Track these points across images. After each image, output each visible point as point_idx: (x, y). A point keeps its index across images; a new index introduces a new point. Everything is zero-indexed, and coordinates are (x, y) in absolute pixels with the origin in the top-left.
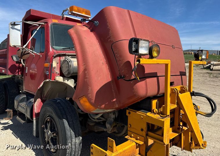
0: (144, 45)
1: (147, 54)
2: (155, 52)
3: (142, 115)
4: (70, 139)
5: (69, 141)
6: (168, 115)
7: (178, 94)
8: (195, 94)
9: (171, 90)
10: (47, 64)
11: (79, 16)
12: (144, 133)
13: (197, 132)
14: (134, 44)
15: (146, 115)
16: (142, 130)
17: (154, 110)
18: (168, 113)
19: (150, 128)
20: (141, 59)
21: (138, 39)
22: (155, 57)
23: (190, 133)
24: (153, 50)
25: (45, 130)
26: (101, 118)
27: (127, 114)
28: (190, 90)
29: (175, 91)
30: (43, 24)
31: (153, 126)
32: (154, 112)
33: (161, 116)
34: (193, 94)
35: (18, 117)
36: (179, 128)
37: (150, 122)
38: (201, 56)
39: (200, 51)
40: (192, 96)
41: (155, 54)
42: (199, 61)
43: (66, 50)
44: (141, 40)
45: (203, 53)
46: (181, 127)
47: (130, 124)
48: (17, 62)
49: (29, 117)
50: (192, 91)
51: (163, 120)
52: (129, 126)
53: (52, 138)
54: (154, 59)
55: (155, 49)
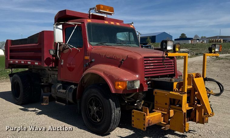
0: (170, 44)
1: (172, 50)
2: (177, 48)
3: (166, 94)
4: (114, 110)
5: (113, 111)
6: (186, 93)
7: (193, 78)
8: (207, 79)
9: (188, 76)
10: (87, 57)
11: (104, 14)
12: (167, 106)
13: (207, 105)
14: (164, 44)
15: (169, 93)
16: (166, 104)
17: (175, 89)
18: (186, 91)
19: (172, 103)
20: (168, 53)
21: (167, 41)
22: (177, 52)
23: (203, 110)
24: (176, 47)
25: (90, 107)
26: (131, 99)
27: (154, 94)
28: (203, 76)
29: (191, 75)
30: (80, 23)
31: (174, 100)
32: (175, 91)
33: (180, 93)
34: (205, 80)
35: (56, 101)
36: (194, 104)
37: (172, 98)
38: (214, 49)
39: (213, 46)
40: (205, 81)
41: (177, 49)
42: (212, 54)
43: (99, 46)
44: (169, 41)
45: (216, 46)
46: (196, 103)
47: (156, 101)
48: (53, 56)
49: (71, 100)
50: (205, 77)
51: (182, 95)
52: (155, 102)
53: (97, 111)
54: (177, 53)
55: (177, 46)
